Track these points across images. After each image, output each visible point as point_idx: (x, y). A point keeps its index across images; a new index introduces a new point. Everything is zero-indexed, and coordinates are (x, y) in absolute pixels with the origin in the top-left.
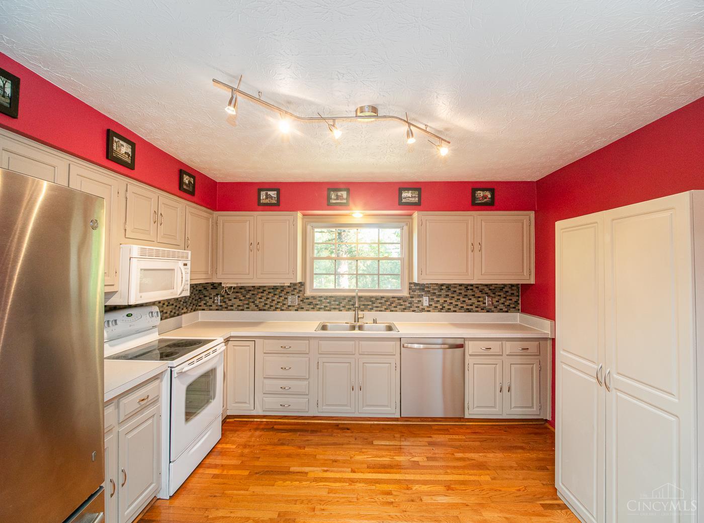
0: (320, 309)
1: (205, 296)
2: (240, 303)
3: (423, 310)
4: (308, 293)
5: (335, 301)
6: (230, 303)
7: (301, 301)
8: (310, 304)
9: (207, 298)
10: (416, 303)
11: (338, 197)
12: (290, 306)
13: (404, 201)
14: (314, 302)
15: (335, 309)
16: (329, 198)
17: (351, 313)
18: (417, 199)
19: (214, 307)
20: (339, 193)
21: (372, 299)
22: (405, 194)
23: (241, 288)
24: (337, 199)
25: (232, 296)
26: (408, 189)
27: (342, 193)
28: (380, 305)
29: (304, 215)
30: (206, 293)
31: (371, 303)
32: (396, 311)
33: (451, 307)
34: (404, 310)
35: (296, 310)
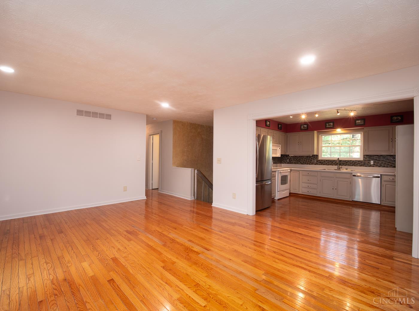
0: (324, 165)
1: (284, 159)
2: (295, 162)
3: (371, 166)
4: (320, 158)
5: (330, 162)
6: (292, 162)
7: (317, 161)
8: (320, 162)
9: (284, 160)
10: (367, 163)
11: (329, 125)
12: (312, 163)
13: (357, 124)
14: (322, 162)
15: (330, 164)
16: (326, 125)
17: (337, 166)
18: (363, 123)
19: (287, 163)
20: (330, 124)
21: (346, 161)
22: (357, 122)
23: (296, 156)
24: (329, 126)
25: (293, 159)
26: (358, 120)
27: (331, 123)
28: (349, 164)
29: (318, 132)
30: (284, 158)
31: (345, 163)
32: (357, 166)
33: (385, 165)
34: (361, 166)
35: (315, 165)
